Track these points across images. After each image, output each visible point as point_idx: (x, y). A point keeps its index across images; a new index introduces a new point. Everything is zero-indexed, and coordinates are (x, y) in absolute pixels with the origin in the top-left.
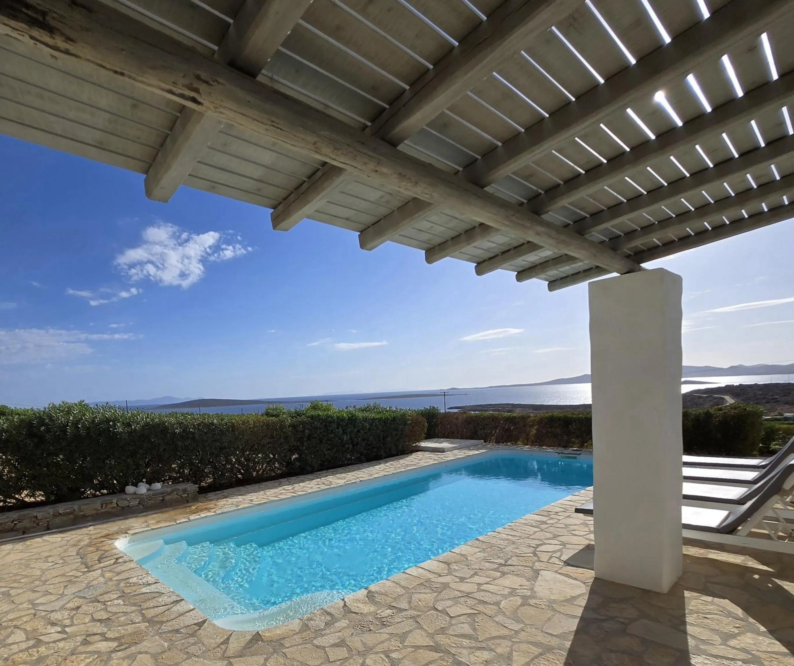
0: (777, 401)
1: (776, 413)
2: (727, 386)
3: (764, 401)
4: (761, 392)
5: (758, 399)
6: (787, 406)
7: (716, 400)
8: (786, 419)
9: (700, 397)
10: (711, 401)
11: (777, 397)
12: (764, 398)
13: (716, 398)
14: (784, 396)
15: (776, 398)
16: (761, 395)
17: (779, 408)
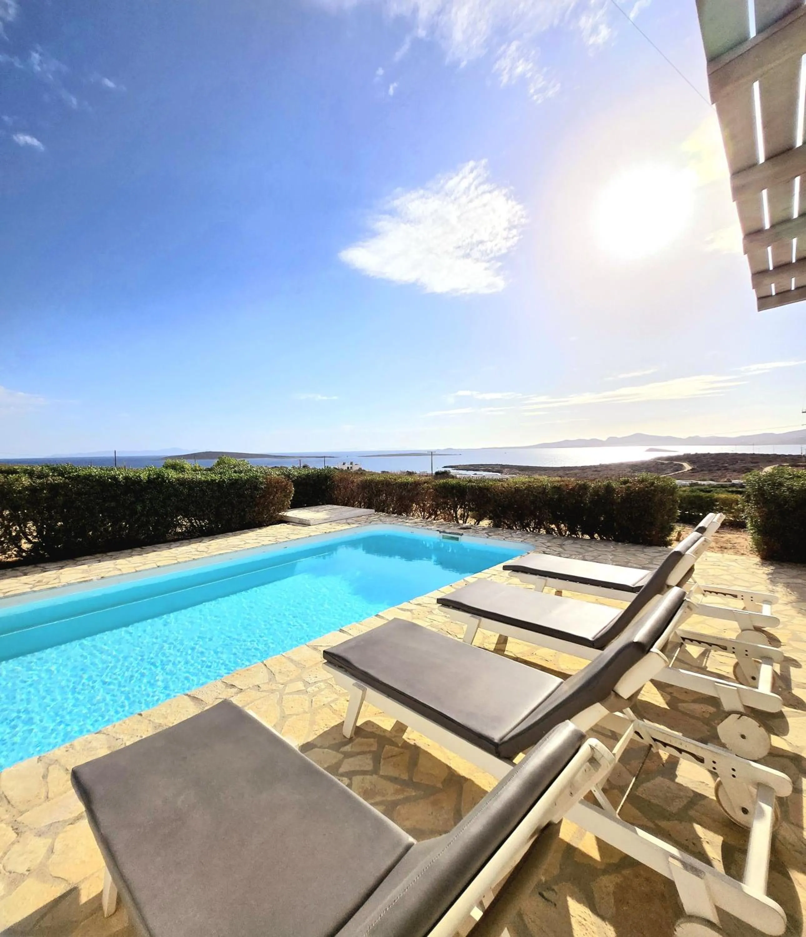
0: (726, 469)
1: (725, 480)
2: (684, 455)
3: (716, 468)
4: (713, 461)
5: (711, 466)
6: (735, 474)
7: (676, 466)
8: (734, 485)
9: (663, 464)
10: (671, 467)
11: (726, 465)
12: (716, 465)
13: (676, 465)
14: (732, 465)
15: (726, 467)
16: (713, 463)
17: (728, 475)
